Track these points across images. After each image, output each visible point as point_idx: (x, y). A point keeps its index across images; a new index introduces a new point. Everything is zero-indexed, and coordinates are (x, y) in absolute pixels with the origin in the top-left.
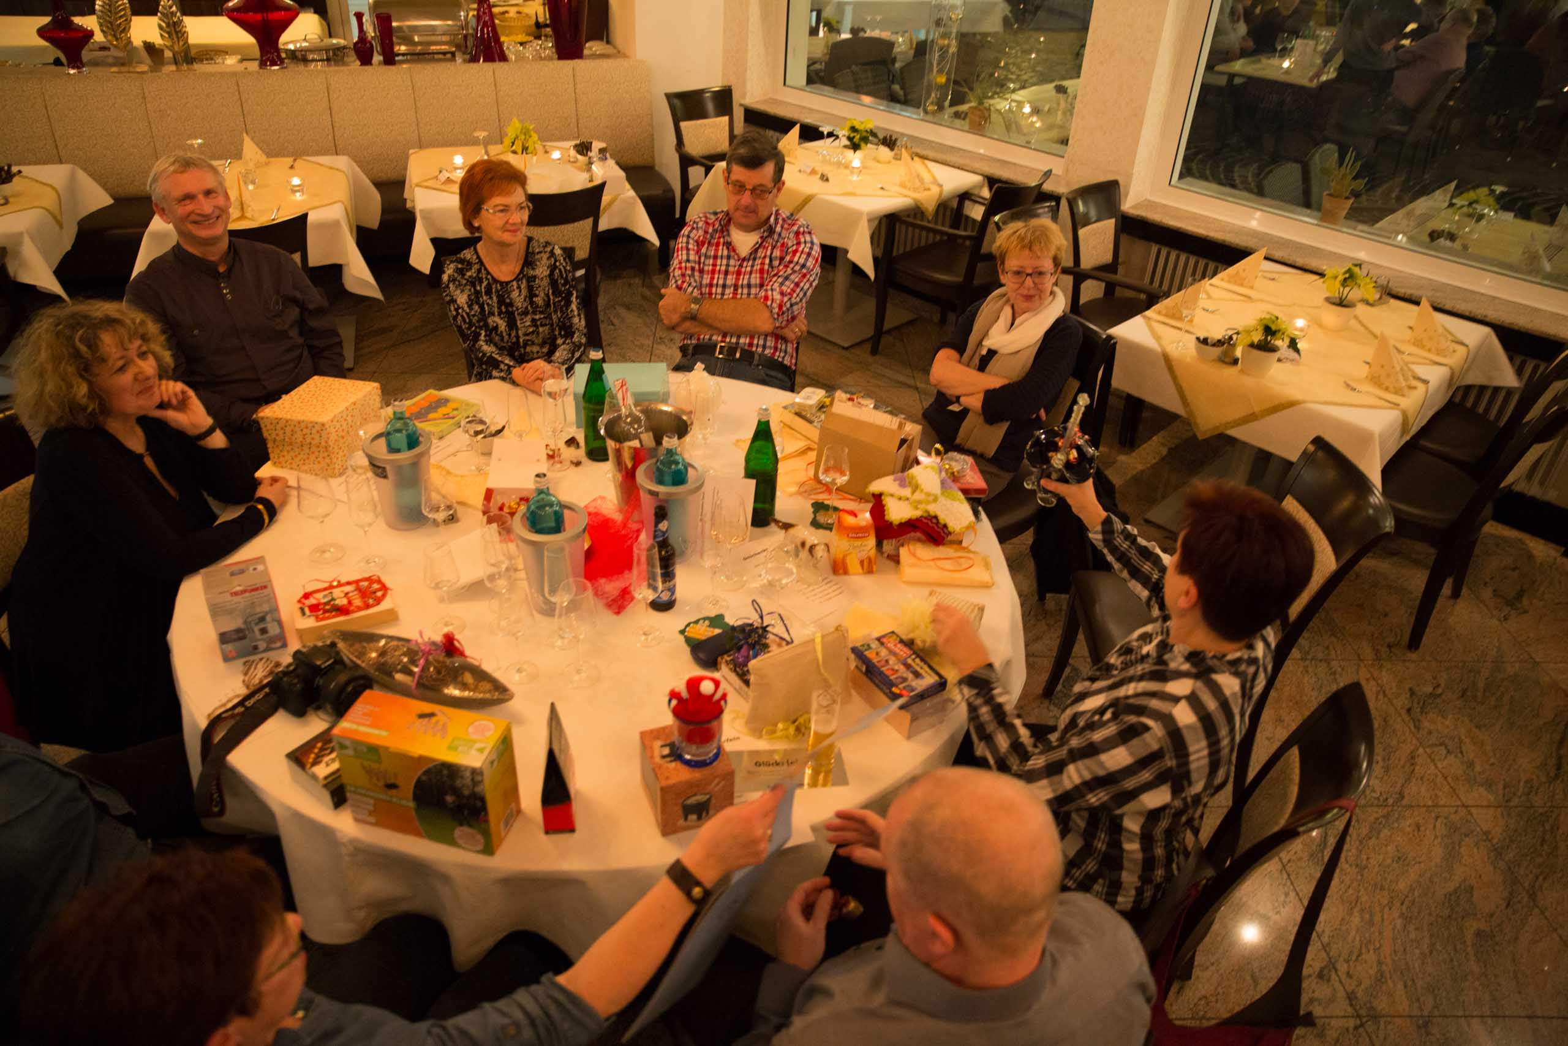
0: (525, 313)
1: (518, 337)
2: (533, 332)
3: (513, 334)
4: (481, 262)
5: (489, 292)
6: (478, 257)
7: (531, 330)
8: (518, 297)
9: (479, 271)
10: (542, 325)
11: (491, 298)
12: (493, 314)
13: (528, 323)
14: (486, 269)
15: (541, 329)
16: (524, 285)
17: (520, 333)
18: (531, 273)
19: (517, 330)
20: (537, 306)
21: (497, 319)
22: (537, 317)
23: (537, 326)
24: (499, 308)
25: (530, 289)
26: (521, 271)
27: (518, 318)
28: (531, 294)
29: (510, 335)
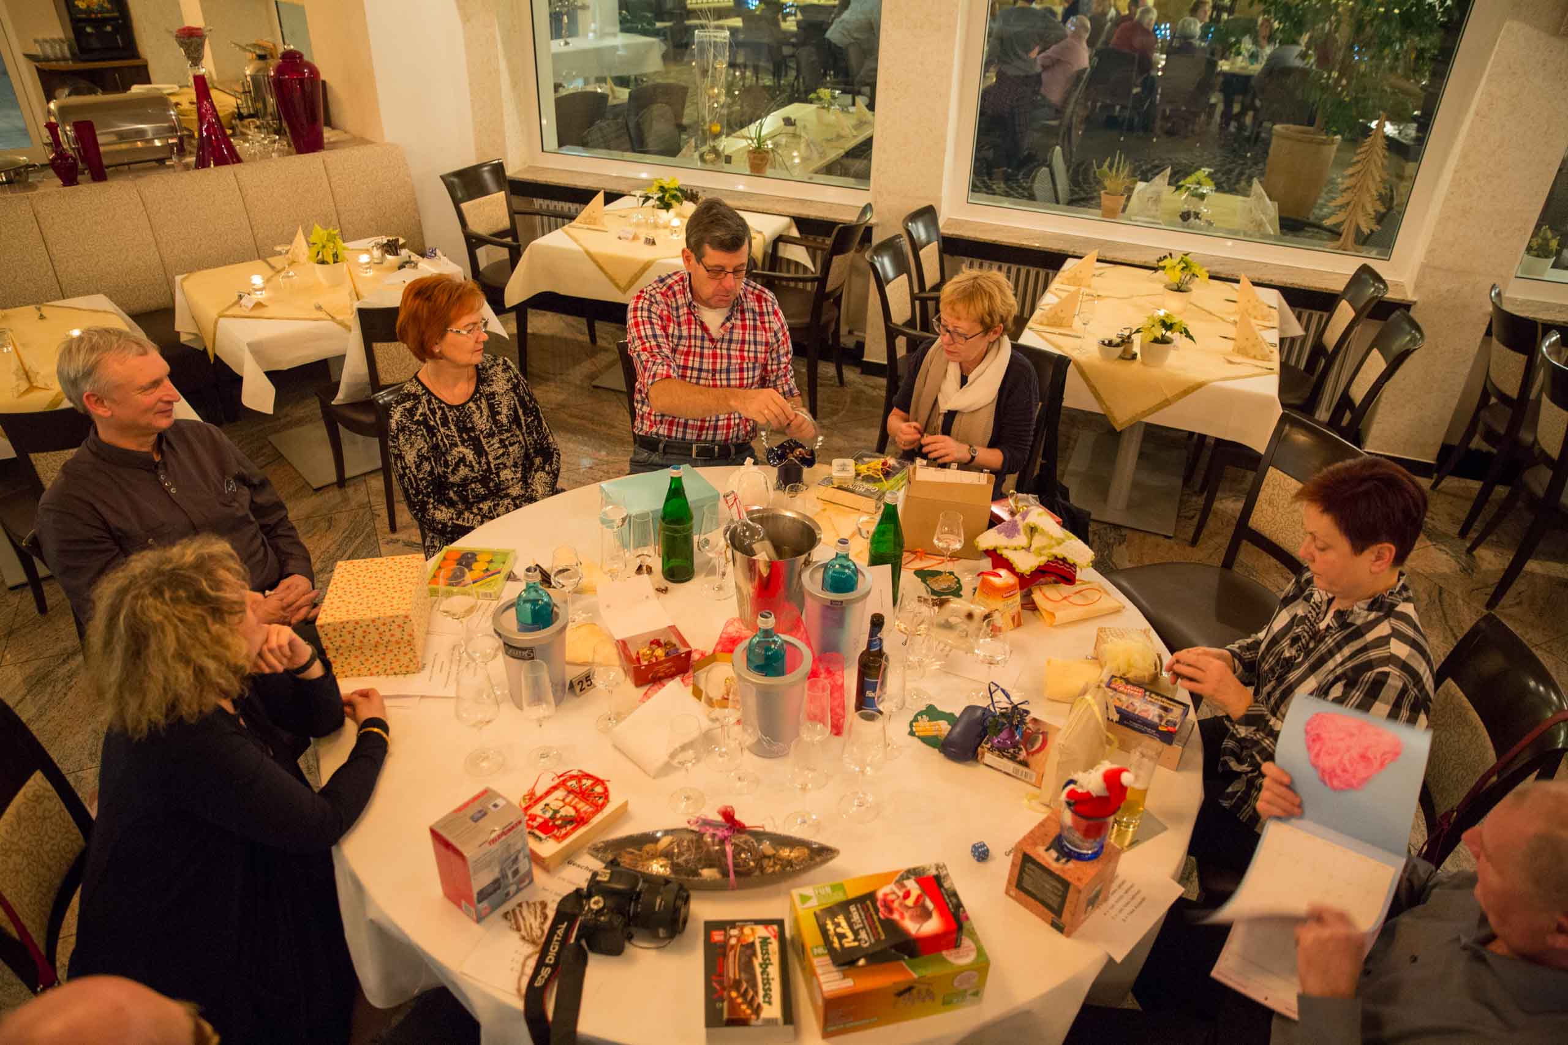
0: (491, 435)
1: (488, 463)
2: (503, 455)
3: (483, 460)
4: (428, 392)
5: (445, 422)
6: (424, 387)
7: (501, 451)
8: (481, 421)
9: (429, 402)
10: (511, 445)
11: (449, 428)
12: (456, 445)
13: (497, 445)
14: (436, 398)
15: (511, 449)
16: (484, 404)
17: (490, 458)
18: (488, 390)
19: (487, 454)
20: (502, 425)
21: (461, 449)
22: (504, 437)
23: (505, 446)
24: (460, 437)
25: (491, 407)
26: (477, 391)
27: (484, 441)
28: (494, 413)
29: (479, 463)
